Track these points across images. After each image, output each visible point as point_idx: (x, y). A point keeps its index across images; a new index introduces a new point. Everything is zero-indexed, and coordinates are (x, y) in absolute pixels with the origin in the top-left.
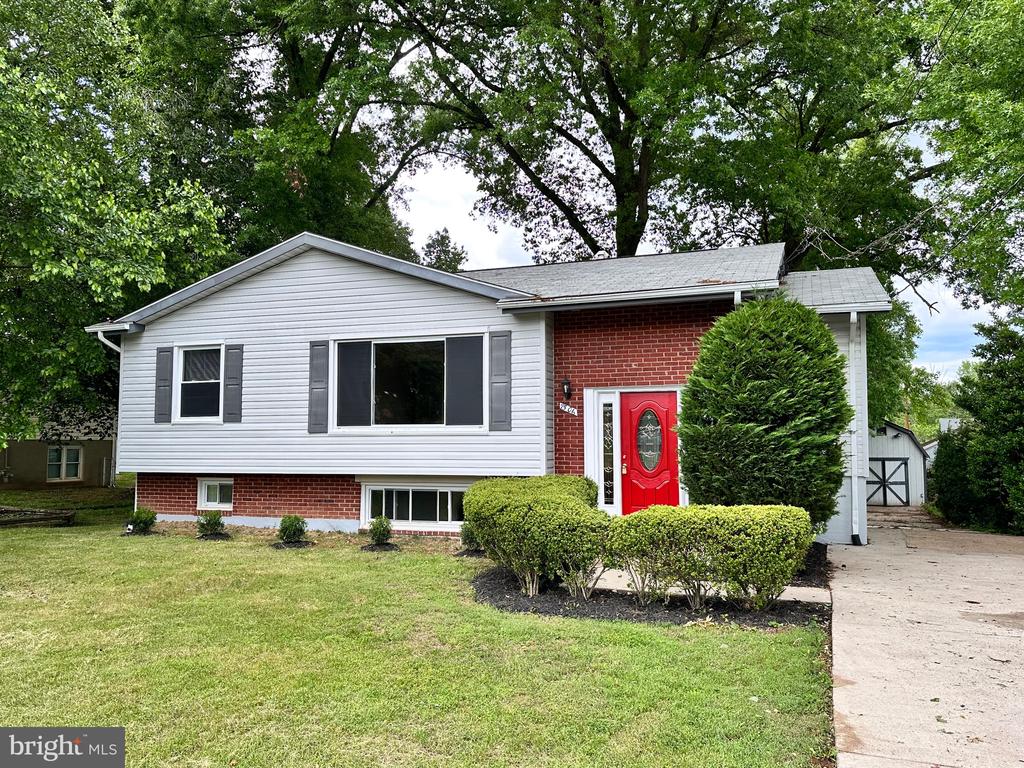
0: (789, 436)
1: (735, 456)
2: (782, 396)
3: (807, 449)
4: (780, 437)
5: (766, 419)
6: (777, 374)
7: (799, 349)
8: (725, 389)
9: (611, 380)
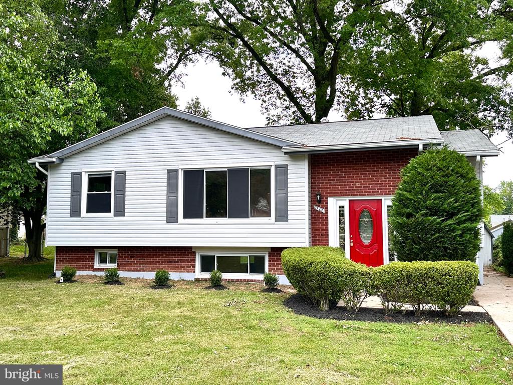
0: (454, 224)
1: (426, 235)
2: (451, 202)
3: (465, 231)
4: (451, 224)
5: (443, 215)
6: (448, 190)
7: (458, 177)
8: (419, 198)
9: (344, 193)
